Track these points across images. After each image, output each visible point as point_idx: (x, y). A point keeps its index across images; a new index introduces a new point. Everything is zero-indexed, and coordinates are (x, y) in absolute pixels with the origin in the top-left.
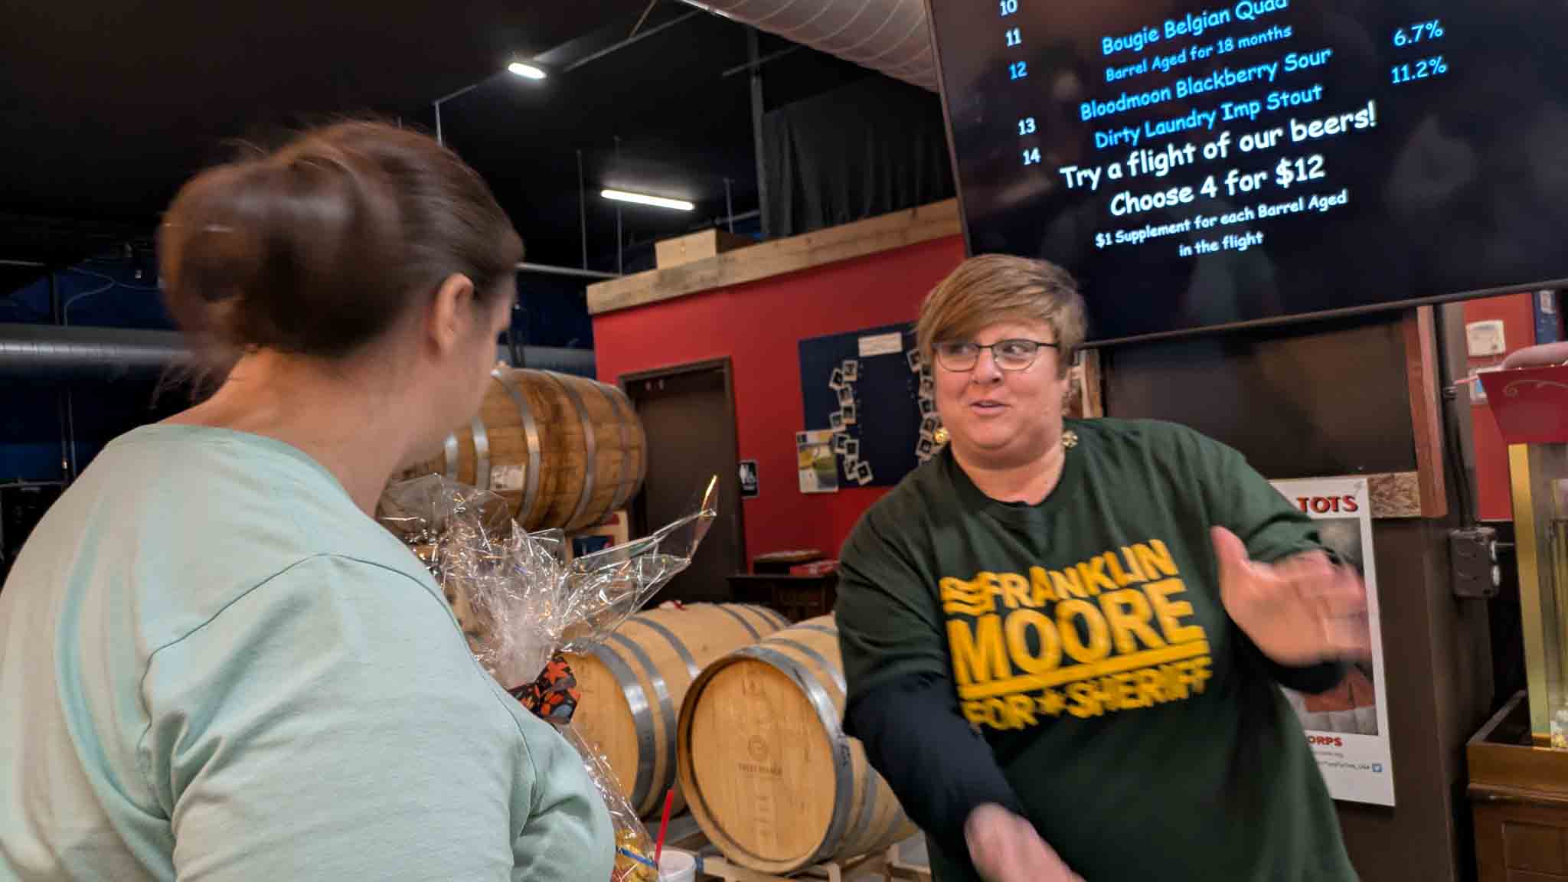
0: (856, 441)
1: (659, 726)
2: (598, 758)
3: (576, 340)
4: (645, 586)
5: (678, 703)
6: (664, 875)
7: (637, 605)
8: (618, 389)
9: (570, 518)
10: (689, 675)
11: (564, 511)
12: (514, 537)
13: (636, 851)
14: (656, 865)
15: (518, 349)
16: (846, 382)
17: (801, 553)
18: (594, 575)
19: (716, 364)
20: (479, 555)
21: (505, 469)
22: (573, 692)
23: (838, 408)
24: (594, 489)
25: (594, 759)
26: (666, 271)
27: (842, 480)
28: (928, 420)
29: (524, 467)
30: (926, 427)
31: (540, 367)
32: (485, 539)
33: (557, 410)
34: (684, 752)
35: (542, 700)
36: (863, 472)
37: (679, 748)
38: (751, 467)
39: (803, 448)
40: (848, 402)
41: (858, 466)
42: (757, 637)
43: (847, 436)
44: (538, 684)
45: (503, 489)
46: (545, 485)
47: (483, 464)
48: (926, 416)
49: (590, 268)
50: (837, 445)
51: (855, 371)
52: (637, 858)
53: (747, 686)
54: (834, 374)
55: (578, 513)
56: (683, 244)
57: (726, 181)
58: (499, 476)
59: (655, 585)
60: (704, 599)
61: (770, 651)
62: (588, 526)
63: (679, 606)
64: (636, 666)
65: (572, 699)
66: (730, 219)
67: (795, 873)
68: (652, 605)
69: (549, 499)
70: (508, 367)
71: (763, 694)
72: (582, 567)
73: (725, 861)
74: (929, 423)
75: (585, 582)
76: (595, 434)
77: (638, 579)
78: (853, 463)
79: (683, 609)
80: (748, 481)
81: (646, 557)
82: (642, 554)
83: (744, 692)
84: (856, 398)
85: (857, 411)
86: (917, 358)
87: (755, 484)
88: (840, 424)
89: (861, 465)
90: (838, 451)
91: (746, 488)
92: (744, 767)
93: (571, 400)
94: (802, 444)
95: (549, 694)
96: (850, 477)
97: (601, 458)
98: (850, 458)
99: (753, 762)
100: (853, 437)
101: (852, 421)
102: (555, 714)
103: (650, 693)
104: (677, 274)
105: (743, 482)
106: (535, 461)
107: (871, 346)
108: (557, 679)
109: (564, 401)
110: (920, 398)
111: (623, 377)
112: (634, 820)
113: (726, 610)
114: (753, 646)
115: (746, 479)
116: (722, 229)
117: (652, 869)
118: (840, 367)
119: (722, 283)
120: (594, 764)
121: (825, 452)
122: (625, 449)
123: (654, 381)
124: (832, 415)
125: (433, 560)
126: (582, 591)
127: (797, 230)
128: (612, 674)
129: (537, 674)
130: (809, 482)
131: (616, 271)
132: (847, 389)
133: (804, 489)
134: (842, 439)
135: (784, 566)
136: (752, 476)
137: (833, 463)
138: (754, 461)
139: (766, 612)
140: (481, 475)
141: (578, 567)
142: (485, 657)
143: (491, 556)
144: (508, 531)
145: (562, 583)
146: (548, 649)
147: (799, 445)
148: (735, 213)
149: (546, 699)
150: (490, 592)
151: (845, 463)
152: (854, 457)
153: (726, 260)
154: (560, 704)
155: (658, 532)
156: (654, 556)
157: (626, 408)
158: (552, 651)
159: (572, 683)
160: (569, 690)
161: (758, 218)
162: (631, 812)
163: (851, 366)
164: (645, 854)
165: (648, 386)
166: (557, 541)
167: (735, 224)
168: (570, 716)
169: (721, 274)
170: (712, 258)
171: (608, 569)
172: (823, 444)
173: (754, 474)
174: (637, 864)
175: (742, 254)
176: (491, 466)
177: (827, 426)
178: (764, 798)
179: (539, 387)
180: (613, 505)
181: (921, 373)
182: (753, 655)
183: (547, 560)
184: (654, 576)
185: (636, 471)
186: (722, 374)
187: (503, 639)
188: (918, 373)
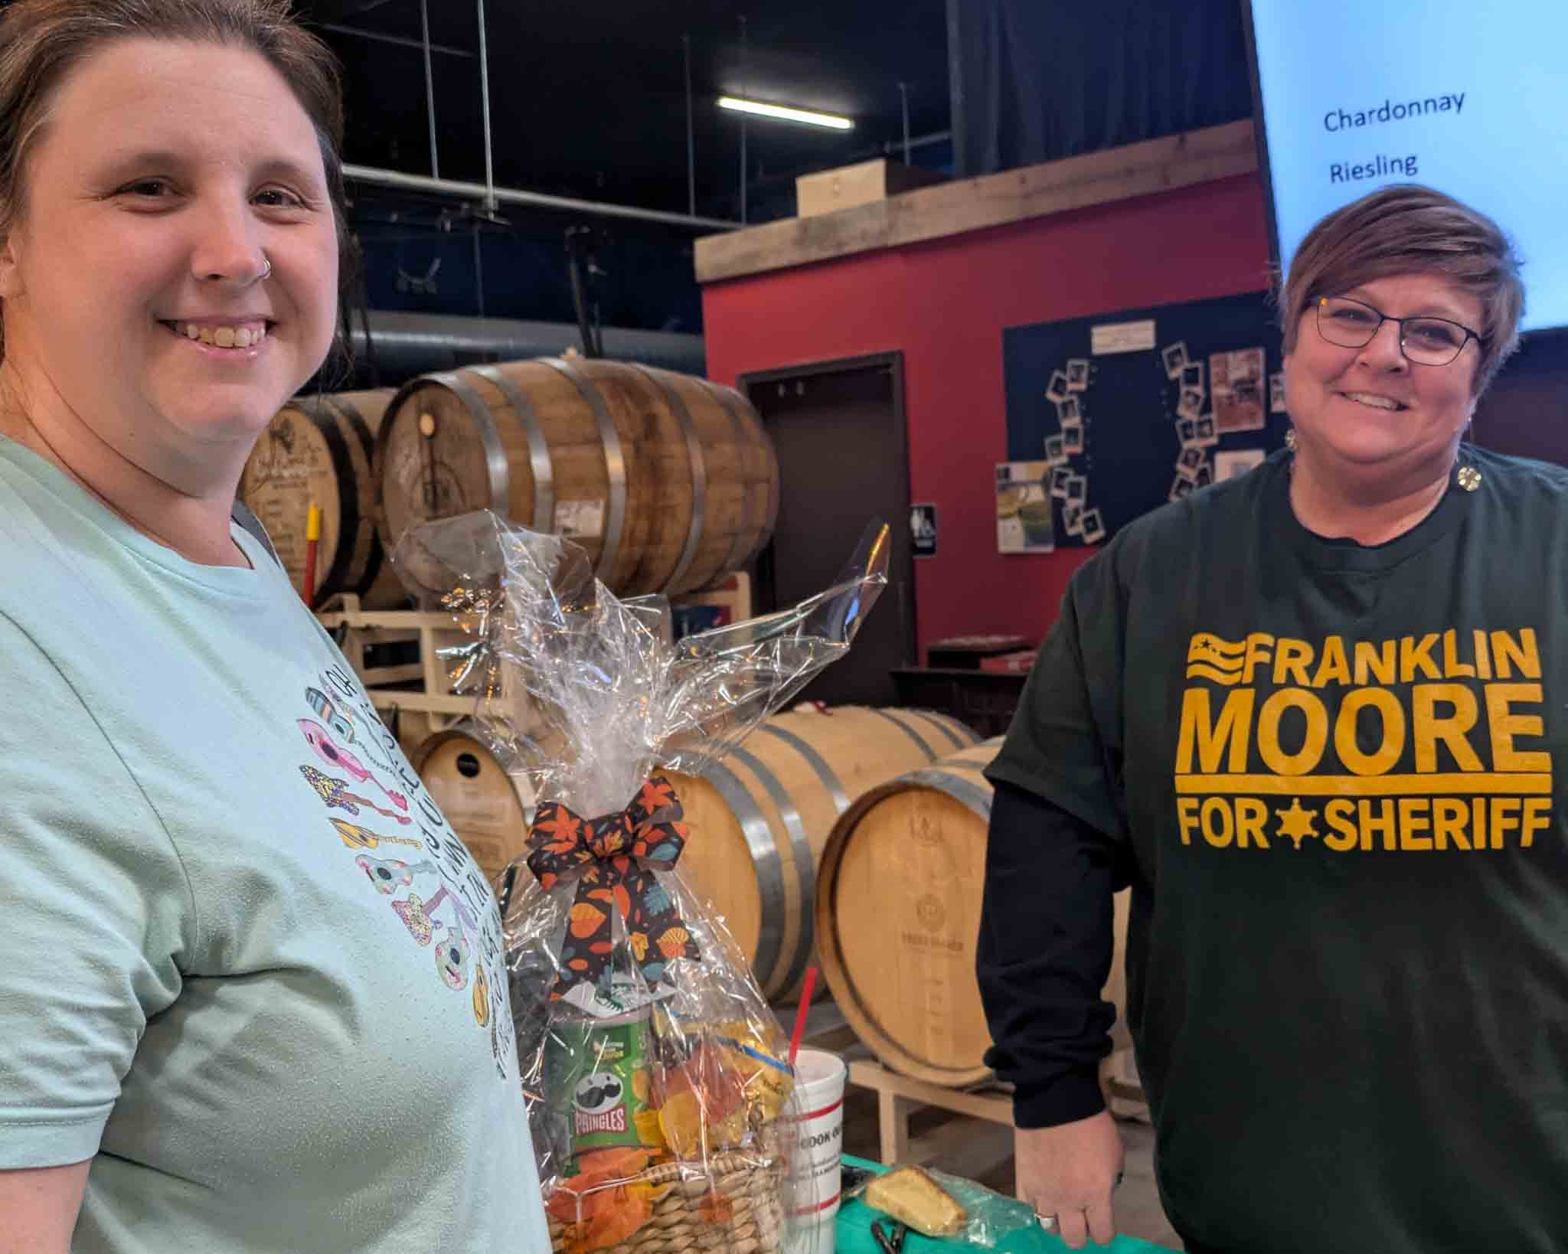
0: (1083, 479)
1: (790, 877)
2: (712, 919)
3: (675, 321)
4: (785, 679)
5: (818, 845)
6: (802, 1083)
7: (770, 707)
8: (739, 395)
9: (667, 580)
10: (835, 807)
11: (659, 569)
12: (598, 606)
13: (763, 1050)
14: (790, 1069)
15: (593, 332)
16: (1072, 392)
17: (997, 640)
18: (710, 661)
19: (880, 361)
20: (549, 629)
21: (575, 505)
22: (678, 826)
23: (1057, 429)
24: (703, 536)
25: (707, 921)
26: (809, 220)
27: (1059, 533)
28: (1191, 450)
29: (602, 503)
30: (1186, 462)
31: (626, 358)
32: (557, 606)
33: (651, 421)
34: (825, 915)
35: (636, 834)
36: (1091, 525)
37: (818, 911)
38: (929, 514)
39: (1004, 488)
40: (1072, 421)
41: (1083, 515)
42: (933, 758)
43: (1071, 472)
44: (630, 815)
45: (573, 535)
46: (632, 533)
47: (544, 497)
48: (1186, 445)
49: (699, 213)
50: (1053, 483)
51: (1084, 375)
52: (766, 1059)
53: (918, 826)
54: (1053, 381)
55: (679, 574)
56: (836, 181)
57: (902, 86)
58: (567, 516)
59: (798, 679)
60: (859, 701)
61: (950, 778)
62: (693, 592)
63: (821, 710)
64: (758, 791)
65: (678, 837)
66: (907, 144)
67: (980, 1087)
68: (788, 708)
69: (638, 551)
70: (581, 357)
71: (939, 837)
72: (693, 650)
73: (880, 1066)
74: (1191, 456)
75: (698, 671)
76: (704, 457)
77: (774, 671)
78: (1076, 512)
79: (830, 715)
80: (924, 533)
81: (786, 638)
82: (779, 634)
83: (913, 832)
84: (1084, 415)
85: (1086, 434)
86: (1178, 359)
87: (933, 538)
88: (1060, 453)
89: (1090, 513)
90: (1056, 492)
91: (921, 544)
92: (910, 938)
93: (671, 408)
94: (1003, 481)
95: (645, 828)
96: (1071, 532)
97: (715, 493)
98: (1073, 503)
99: (924, 932)
100: (1078, 473)
101: (1078, 449)
102: (653, 856)
103: (778, 831)
104: (829, 225)
105: (916, 534)
106: (619, 496)
107: (1107, 339)
108: (656, 808)
109: (661, 409)
110: (1179, 417)
111: (744, 376)
112: (761, 1007)
113: (889, 717)
114: (927, 769)
115: (920, 531)
116: (893, 160)
117: (786, 1075)
118: (1064, 370)
119: (893, 240)
120: (705, 928)
121: (1036, 495)
122: (749, 483)
123: (790, 383)
124: (1048, 441)
125: (481, 633)
126: (693, 685)
127: (1007, 161)
128: (726, 804)
129: (629, 799)
130: (1011, 537)
131: (737, 218)
132: (1071, 402)
133: (1004, 547)
134: (1061, 476)
135: (972, 657)
136: (928, 527)
137: (1047, 511)
138: (933, 504)
139: (946, 722)
140: (541, 513)
141: (688, 651)
142: (555, 774)
143: (564, 630)
144: (588, 596)
145: (664, 672)
146: (643, 765)
147: (999, 482)
148: (913, 135)
149: (640, 835)
150: (562, 682)
151: (1064, 510)
152: (1079, 502)
153: (900, 207)
154: (660, 843)
155: (802, 604)
156: (797, 638)
157: (750, 423)
158: (650, 768)
159: (678, 813)
160: (674, 823)
161: (948, 143)
162: (756, 995)
163: (1079, 369)
164: (776, 1056)
165: (781, 391)
166: (659, 611)
167: (914, 151)
168: (675, 860)
169: (891, 226)
170: (879, 202)
171: (731, 654)
172: (1034, 482)
173: (932, 523)
174: (764, 1068)
175: (922, 197)
176: (556, 500)
177: (1041, 456)
178: (939, 983)
179: (625, 388)
180: (728, 565)
181: (1182, 381)
182: (925, 782)
183: (644, 638)
184: (797, 666)
185: (763, 515)
186: (889, 376)
187: (580, 749)
188: (1177, 380)
